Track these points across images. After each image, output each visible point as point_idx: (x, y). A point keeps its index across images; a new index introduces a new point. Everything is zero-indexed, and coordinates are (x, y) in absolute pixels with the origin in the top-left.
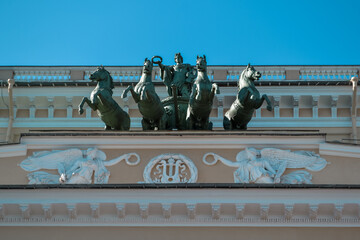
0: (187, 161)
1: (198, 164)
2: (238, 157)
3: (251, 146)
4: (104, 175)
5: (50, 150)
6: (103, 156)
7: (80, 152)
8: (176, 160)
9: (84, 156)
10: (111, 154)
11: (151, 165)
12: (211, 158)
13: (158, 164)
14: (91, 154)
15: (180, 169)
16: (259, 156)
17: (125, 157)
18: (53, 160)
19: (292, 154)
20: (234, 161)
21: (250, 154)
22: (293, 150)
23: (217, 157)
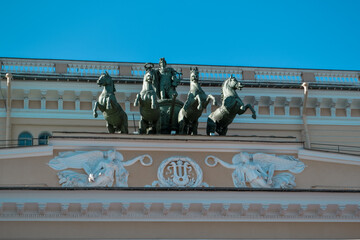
0: (193, 163)
1: (202, 166)
2: (234, 160)
3: (244, 151)
4: (124, 175)
5: (74, 150)
6: (121, 157)
7: (101, 154)
8: (184, 162)
9: (105, 157)
10: (128, 155)
11: (163, 166)
12: (211, 160)
13: (168, 165)
14: (112, 155)
15: (188, 169)
16: (251, 160)
17: (140, 158)
18: (79, 160)
19: (278, 159)
20: (231, 163)
21: (245, 158)
22: (278, 155)
23: (217, 160)
